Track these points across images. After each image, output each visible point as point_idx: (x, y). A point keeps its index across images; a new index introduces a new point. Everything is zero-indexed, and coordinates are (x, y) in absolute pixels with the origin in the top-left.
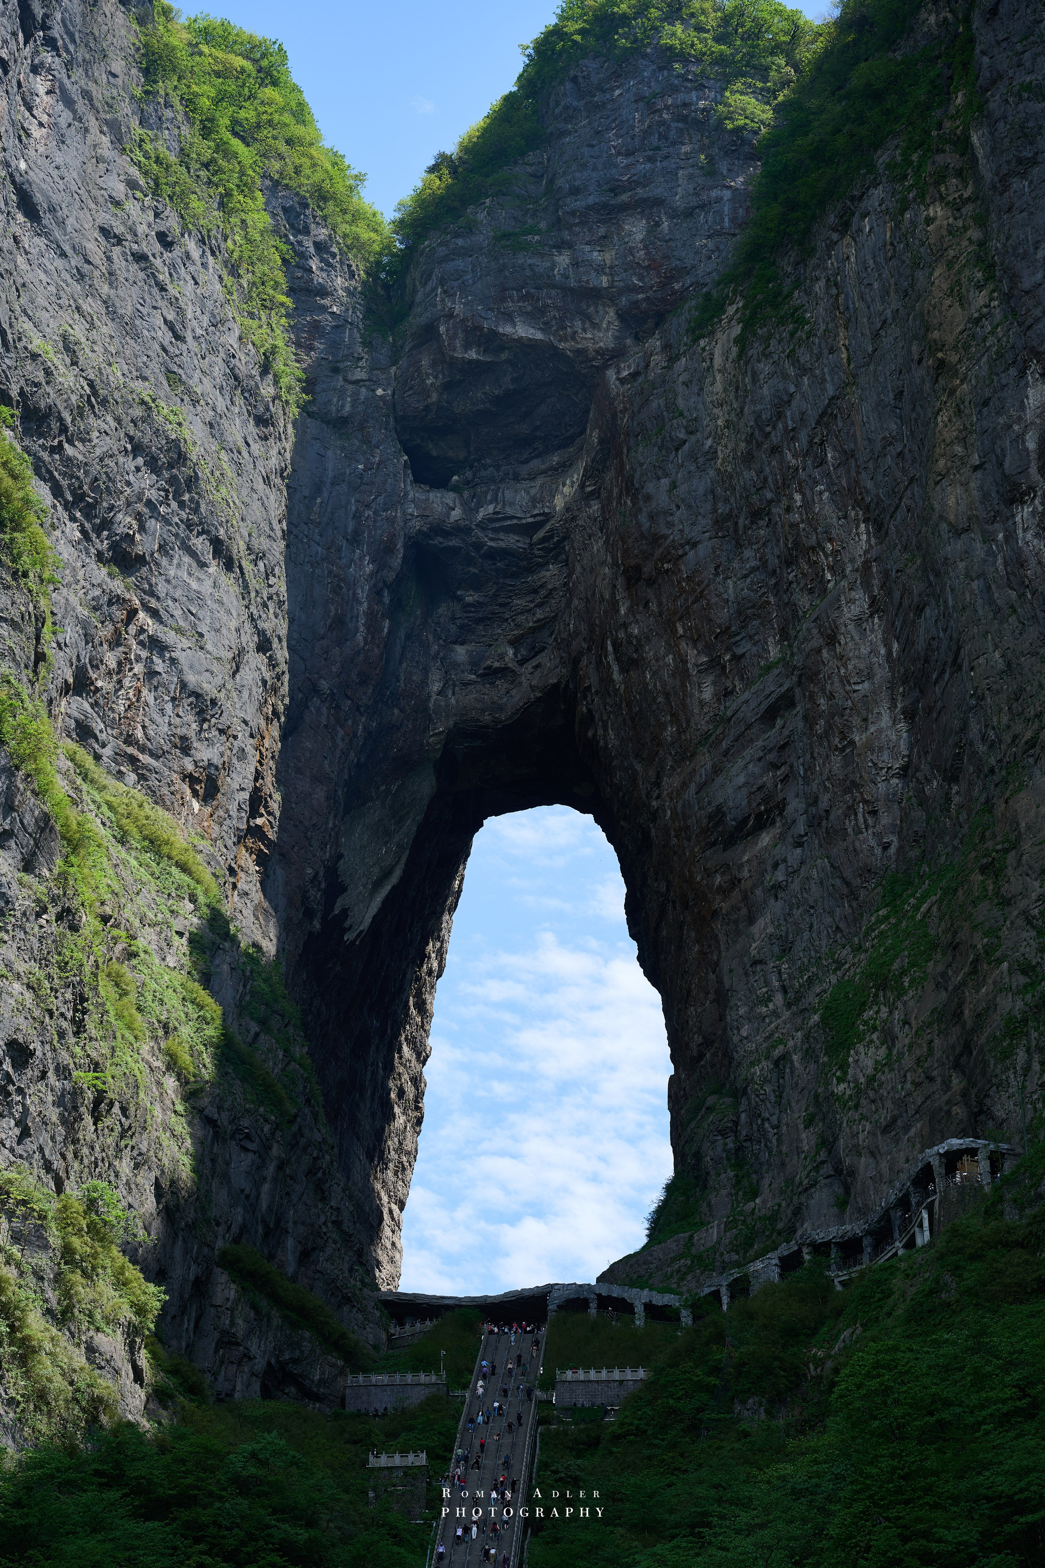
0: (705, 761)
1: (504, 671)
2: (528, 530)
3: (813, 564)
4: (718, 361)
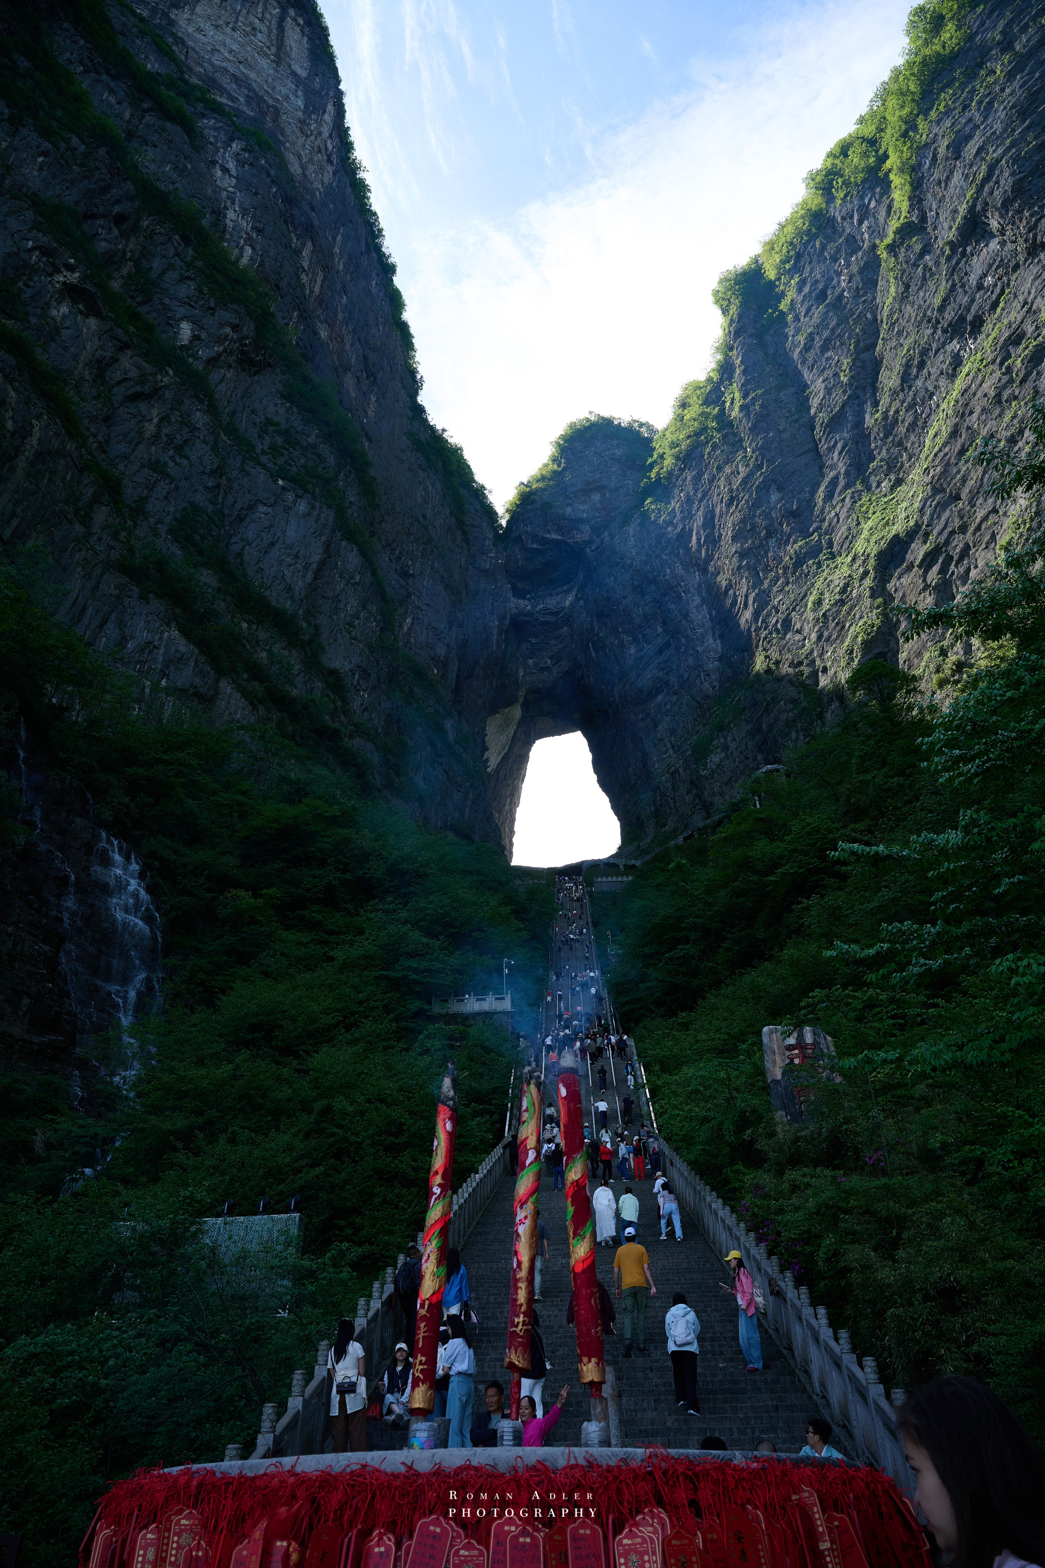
0: (633, 675)
2: (556, 614)
3: (676, 592)
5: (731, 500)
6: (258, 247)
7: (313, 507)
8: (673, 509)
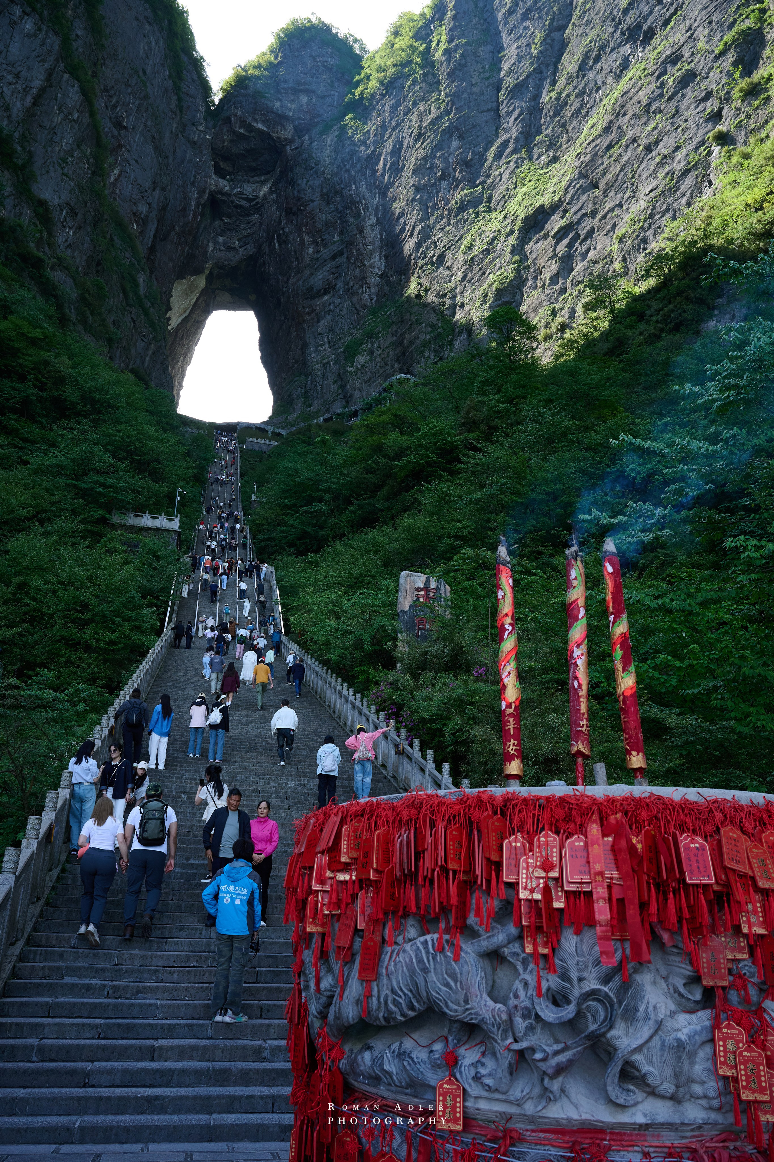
0: (307, 272)
1: (234, 248)
2: (250, 200)
3: (356, 208)
4: (329, 142)
7: (40, 29)
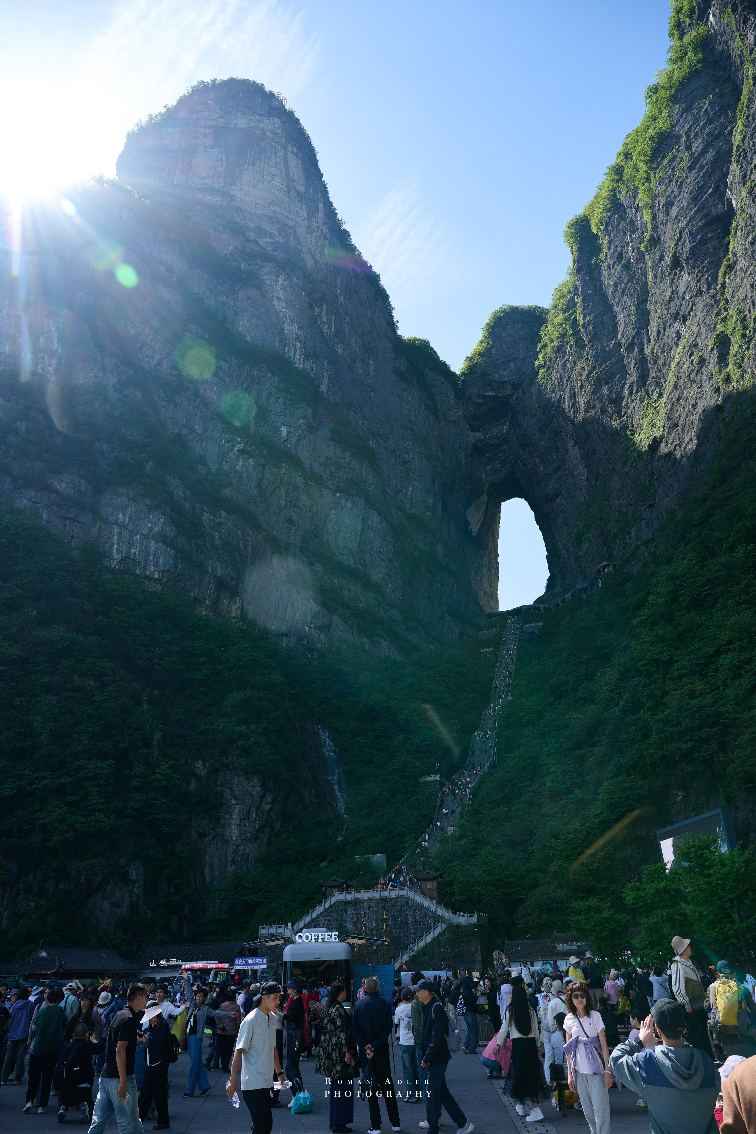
0: (543, 484)
1: (498, 470)
2: (499, 438)
3: (561, 435)
5: (582, 386)
6: (302, 340)
7: (354, 502)
8: (554, 383)
